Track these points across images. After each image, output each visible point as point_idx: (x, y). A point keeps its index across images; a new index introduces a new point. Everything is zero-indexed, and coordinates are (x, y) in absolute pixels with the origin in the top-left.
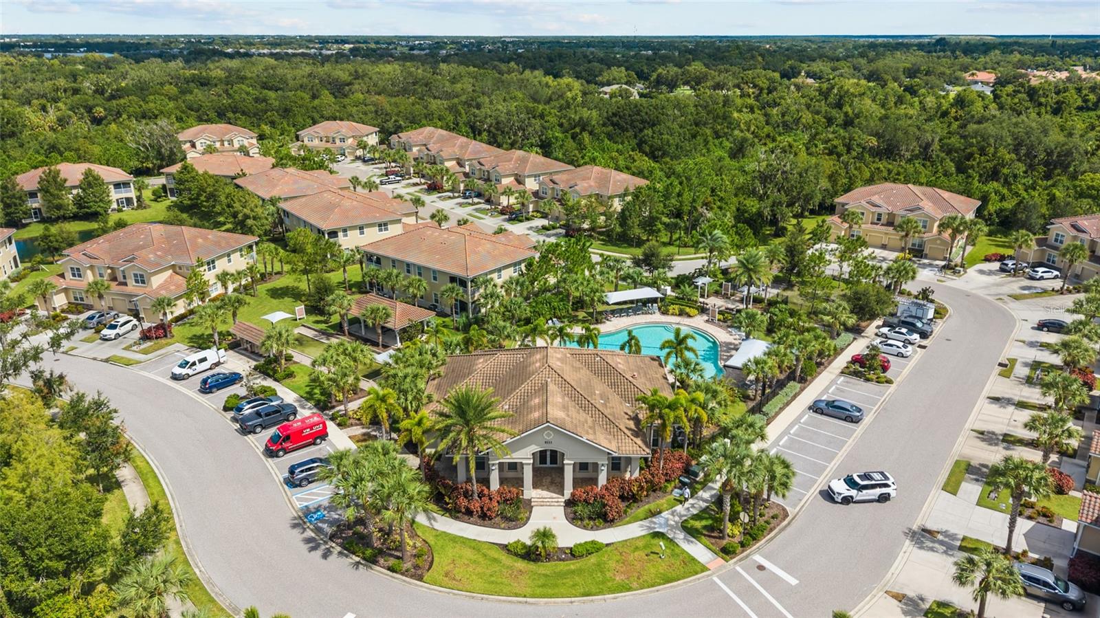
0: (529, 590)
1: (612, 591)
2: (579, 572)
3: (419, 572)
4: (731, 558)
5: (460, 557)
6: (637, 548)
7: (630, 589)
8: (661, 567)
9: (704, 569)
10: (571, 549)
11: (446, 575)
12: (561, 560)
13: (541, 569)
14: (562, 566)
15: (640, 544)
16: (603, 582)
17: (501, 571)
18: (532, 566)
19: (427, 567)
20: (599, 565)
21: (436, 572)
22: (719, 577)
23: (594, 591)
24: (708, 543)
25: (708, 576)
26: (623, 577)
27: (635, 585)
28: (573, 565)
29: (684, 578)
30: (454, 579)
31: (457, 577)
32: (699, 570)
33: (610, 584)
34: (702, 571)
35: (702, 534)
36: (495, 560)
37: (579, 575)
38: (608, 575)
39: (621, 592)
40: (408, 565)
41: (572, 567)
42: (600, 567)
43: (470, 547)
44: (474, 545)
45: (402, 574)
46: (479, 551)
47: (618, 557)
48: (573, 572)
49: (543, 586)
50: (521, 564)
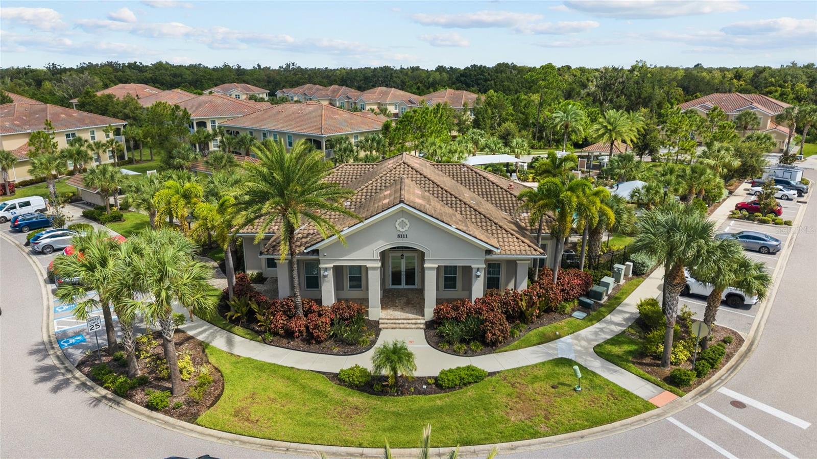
0: (368, 436)
1: (506, 437)
2: (451, 410)
3: (194, 410)
4: (687, 392)
5: (265, 390)
6: (536, 378)
7: (535, 435)
8: (580, 403)
9: (648, 406)
10: (436, 379)
11: (237, 414)
12: (419, 393)
13: (390, 404)
14: (422, 401)
15: (540, 373)
16: (491, 424)
17: (324, 408)
18: (375, 402)
19: (209, 403)
20: (481, 399)
21: (222, 410)
22: (677, 417)
23: (475, 436)
24: (642, 372)
25: (659, 415)
26: (521, 416)
27: (543, 428)
28: (439, 400)
29: (620, 418)
30: (248, 420)
31: (253, 417)
32: (640, 407)
33: (501, 427)
34: (647, 409)
35: (628, 361)
36: (318, 393)
37: (450, 414)
38: (498, 414)
39: (522, 438)
40: (180, 400)
41: (439, 402)
42: (483, 403)
43: (283, 377)
44: (290, 375)
45: (166, 413)
46: (295, 381)
47: (510, 390)
48: (440, 409)
49: (392, 429)
50: (357, 399)
